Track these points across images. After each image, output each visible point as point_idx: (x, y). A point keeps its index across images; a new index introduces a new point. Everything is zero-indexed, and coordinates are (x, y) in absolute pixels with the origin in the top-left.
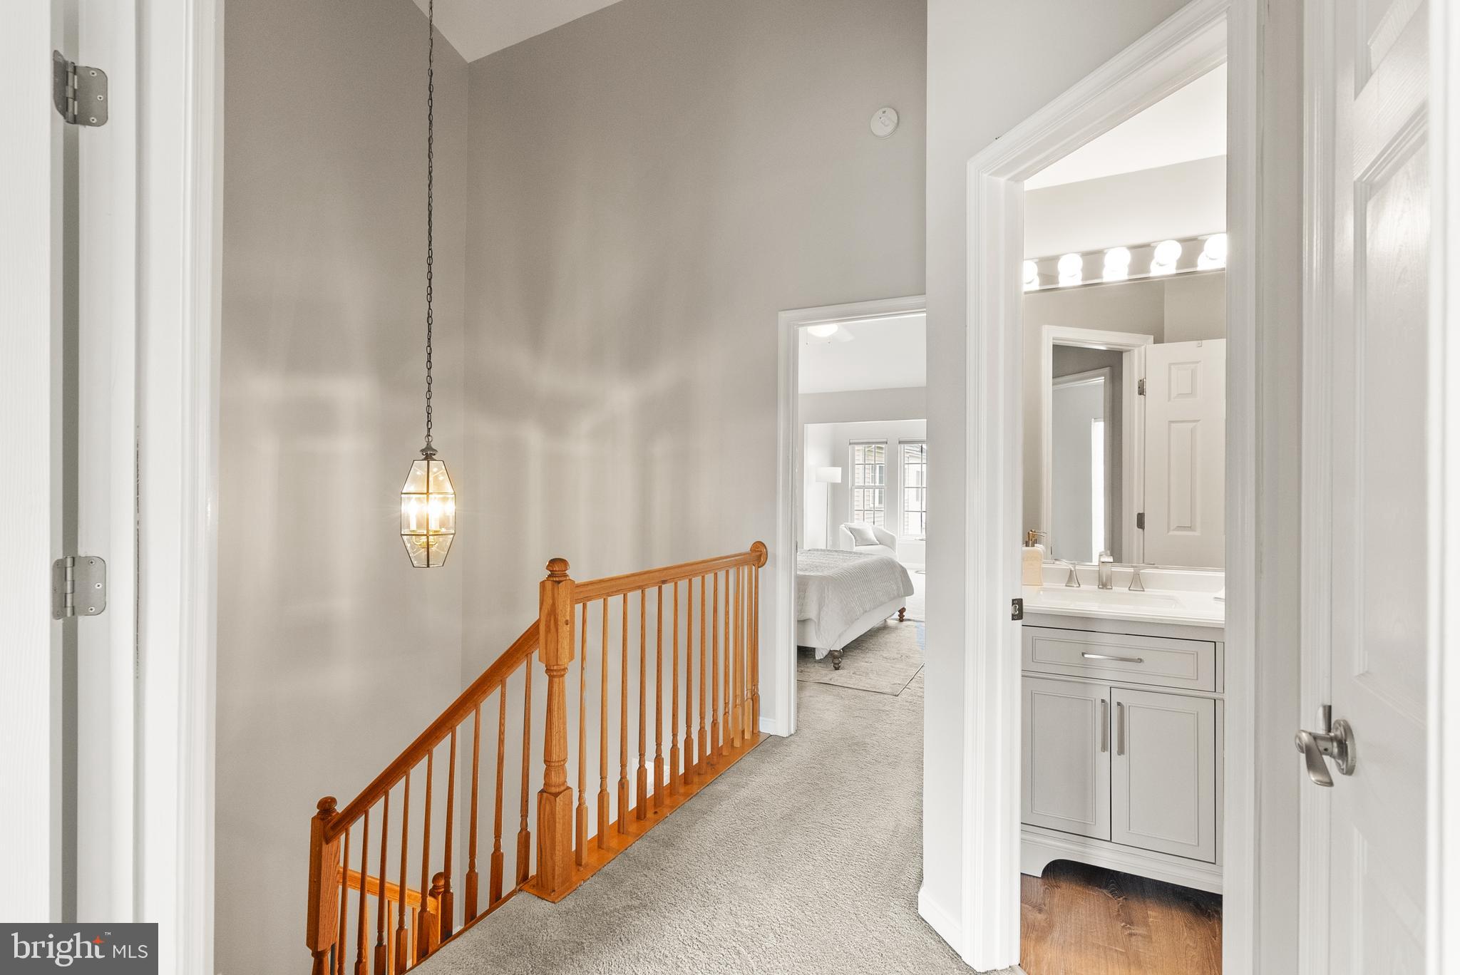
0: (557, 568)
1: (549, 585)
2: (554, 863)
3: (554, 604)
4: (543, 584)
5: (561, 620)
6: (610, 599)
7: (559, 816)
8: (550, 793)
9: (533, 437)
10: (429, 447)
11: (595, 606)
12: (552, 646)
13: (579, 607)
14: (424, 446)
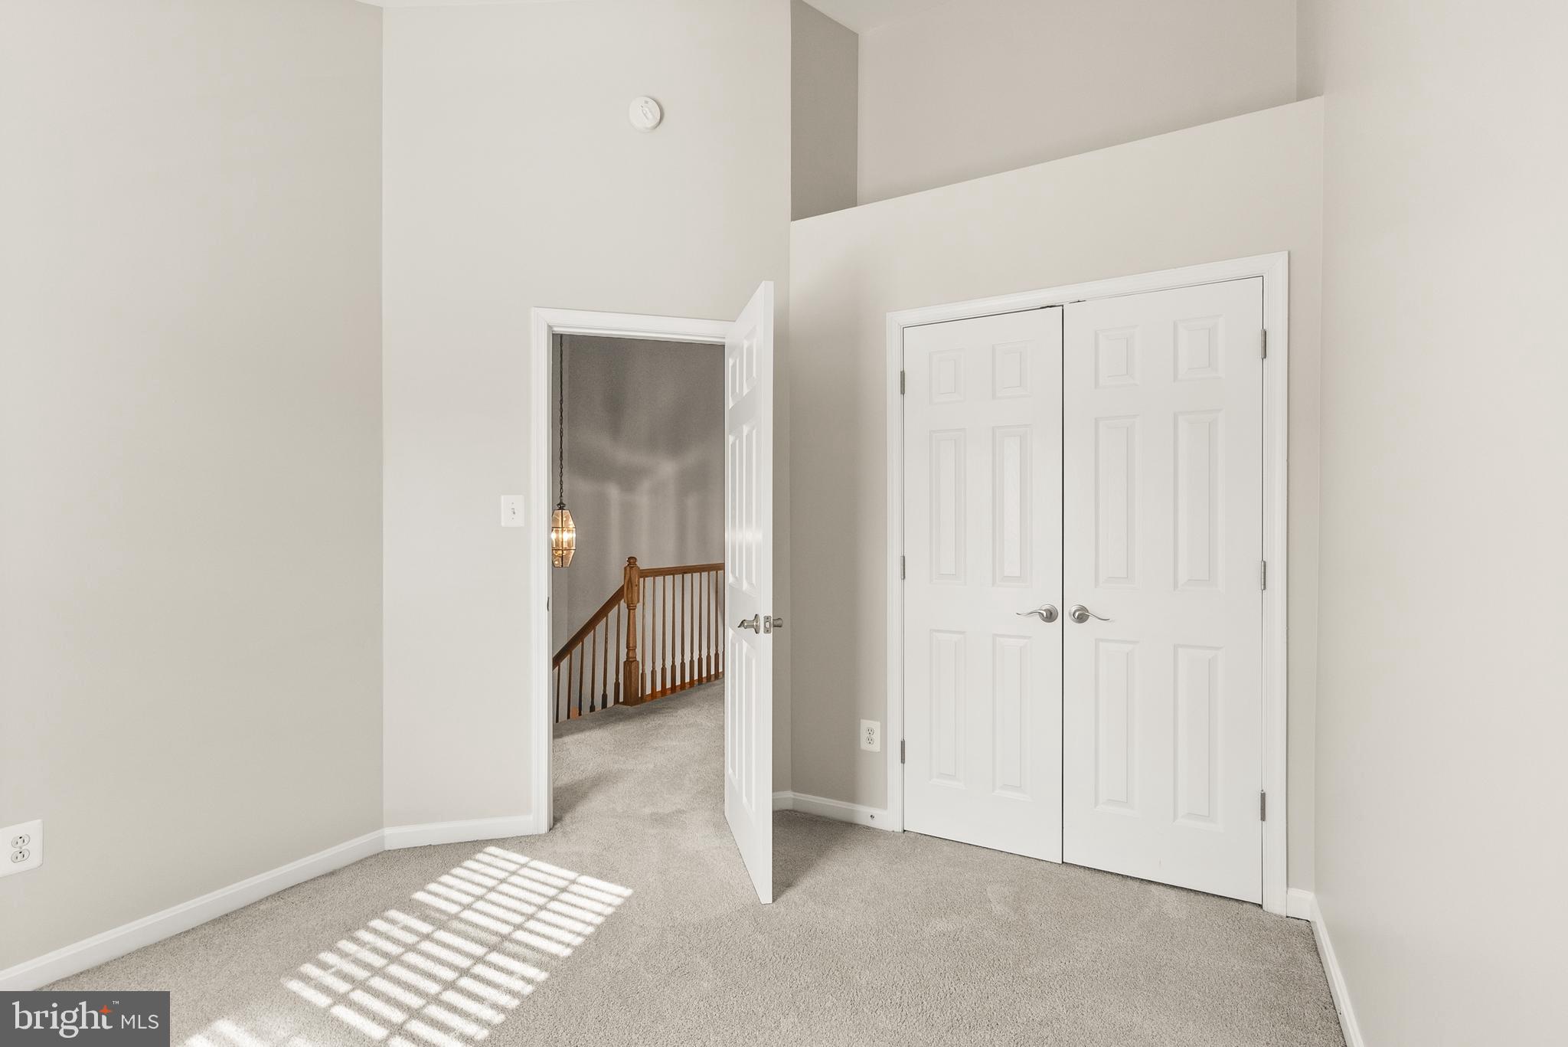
0: (632, 561)
1: (628, 569)
2: (631, 693)
3: (630, 576)
4: (625, 568)
5: (634, 585)
6: (657, 578)
7: (633, 671)
8: (630, 662)
9: (613, 492)
10: (561, 503)
11: (649, 580)
12: (630, 596)
13: (642, 580)
14: (559, 502)
